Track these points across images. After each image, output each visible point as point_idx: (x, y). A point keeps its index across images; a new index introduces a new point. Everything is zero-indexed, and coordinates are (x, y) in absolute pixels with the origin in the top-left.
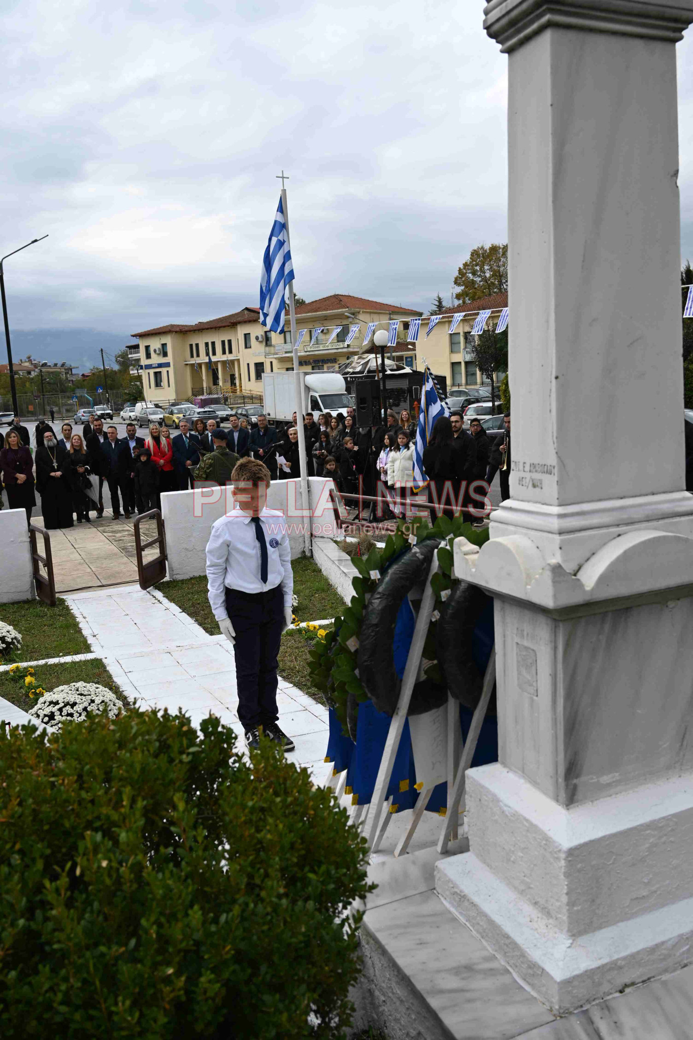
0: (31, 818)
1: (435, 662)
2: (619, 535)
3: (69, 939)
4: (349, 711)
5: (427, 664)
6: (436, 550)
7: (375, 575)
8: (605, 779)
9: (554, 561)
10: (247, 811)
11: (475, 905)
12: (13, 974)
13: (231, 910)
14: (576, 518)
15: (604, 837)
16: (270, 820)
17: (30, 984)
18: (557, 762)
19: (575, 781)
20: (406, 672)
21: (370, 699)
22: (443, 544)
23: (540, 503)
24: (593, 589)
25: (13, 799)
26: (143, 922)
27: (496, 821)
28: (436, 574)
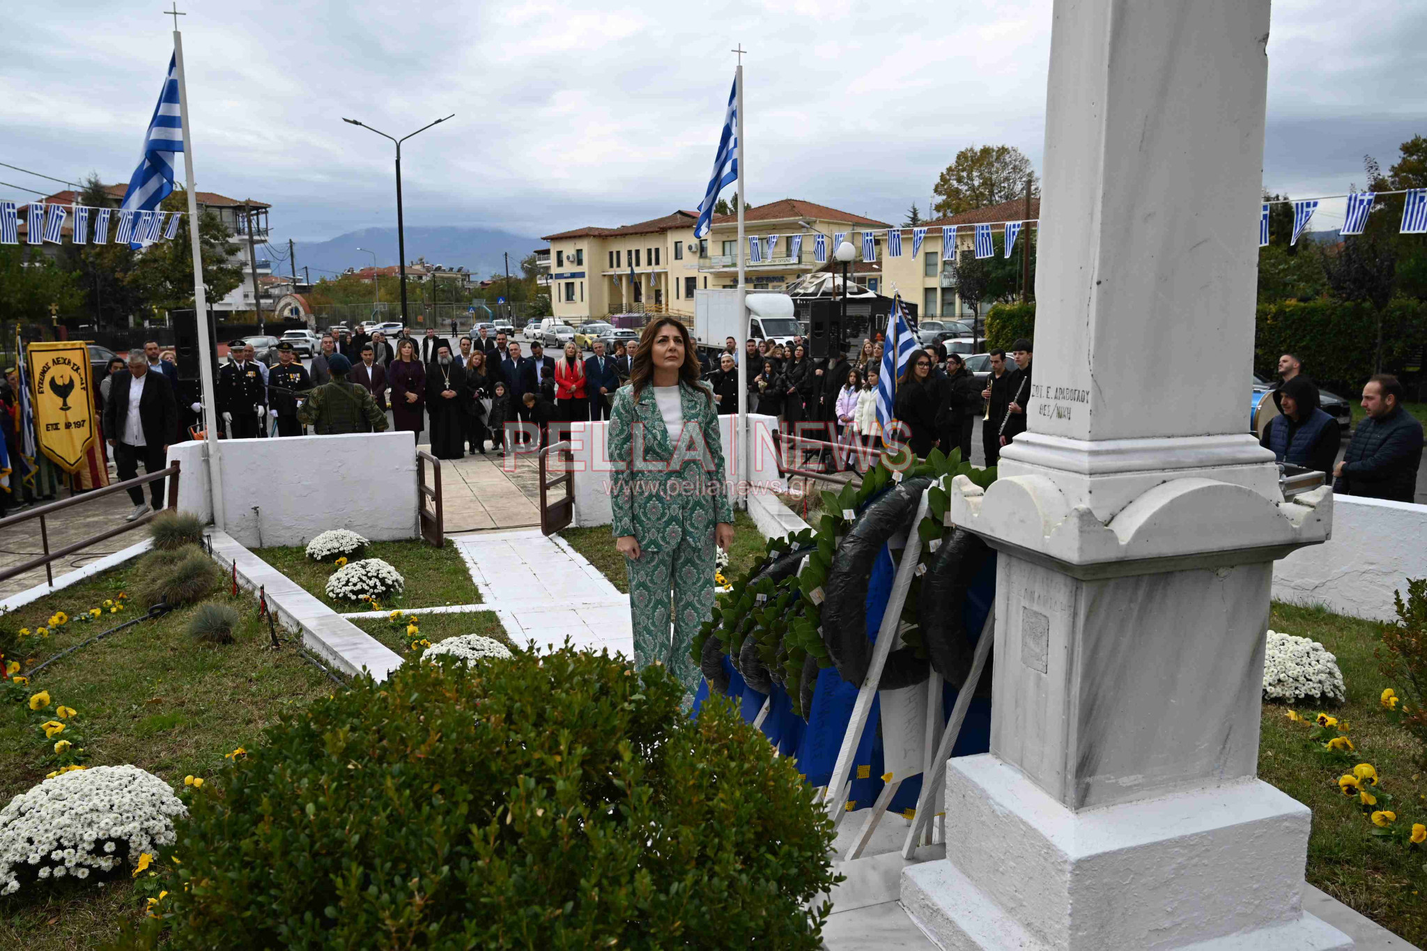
0: (453, 756)
1: (916, 626)
2: (1164, 482)
3: (501, 892)
4: (803, 681)
5: (907, 627)
6: (926, 492)
7: (849, 514)
8: (1125, 781)
9: (1083, 506)
10: (697, 773)
11: (951, 922)
12: (434, 927)
13: (684, 880)
14: (1114, 457)
15: (1121, 850)
16: (726, 786)
17: (452, 940)
18: (1067, 754)
19: (1088, 780)
20: (879, 635)
21: (833, 664)
22: (934, 483)
23: (1066, 436)
24: (1129, 544)
25: (432, 733)
26: (583, 881)
27: (983, 823)
28: (926, 518)
